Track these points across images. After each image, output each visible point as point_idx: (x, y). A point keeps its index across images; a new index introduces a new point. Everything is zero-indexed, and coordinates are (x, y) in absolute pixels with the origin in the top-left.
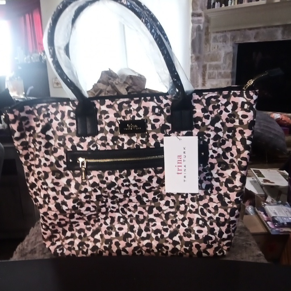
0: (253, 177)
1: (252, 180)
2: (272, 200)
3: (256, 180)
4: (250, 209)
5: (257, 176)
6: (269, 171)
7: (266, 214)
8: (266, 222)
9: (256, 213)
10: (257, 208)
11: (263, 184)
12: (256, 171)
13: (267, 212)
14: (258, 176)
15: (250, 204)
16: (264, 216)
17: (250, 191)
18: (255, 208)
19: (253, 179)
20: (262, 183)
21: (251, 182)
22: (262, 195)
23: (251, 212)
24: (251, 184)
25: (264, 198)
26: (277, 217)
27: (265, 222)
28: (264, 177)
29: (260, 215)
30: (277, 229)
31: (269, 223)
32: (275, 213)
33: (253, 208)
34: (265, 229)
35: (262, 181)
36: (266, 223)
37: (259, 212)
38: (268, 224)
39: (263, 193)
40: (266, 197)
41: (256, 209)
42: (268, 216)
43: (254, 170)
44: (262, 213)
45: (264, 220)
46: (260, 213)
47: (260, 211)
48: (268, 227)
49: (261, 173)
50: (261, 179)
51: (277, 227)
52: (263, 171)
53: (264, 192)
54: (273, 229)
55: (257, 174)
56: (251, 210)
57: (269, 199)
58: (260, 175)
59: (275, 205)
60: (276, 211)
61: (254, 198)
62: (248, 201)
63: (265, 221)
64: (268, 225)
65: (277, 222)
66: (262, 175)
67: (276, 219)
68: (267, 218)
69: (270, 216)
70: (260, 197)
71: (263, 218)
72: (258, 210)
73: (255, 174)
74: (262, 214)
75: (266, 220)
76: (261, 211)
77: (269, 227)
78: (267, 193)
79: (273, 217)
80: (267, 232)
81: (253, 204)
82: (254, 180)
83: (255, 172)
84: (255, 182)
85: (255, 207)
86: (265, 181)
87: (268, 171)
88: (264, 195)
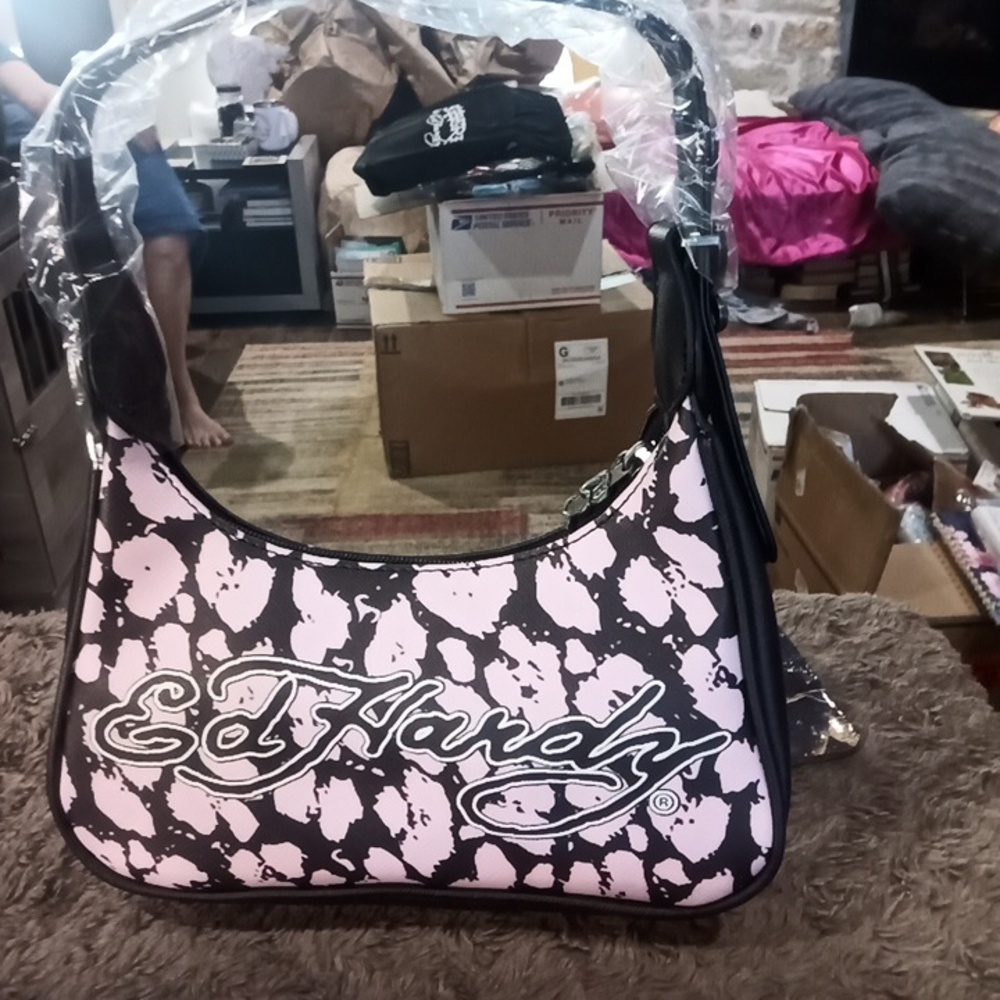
0: (920, 384)
1: (916, 393)
3: (931, 392)
4: (912, 518)
5: (940, 378)
6: (989, 354)
7: (975, 540)
8: (977, 573)
9: (936, 536)
10: (939, 516)
11: (967, 415)
12: (935, 358)
13: (980, 533)
14: (948, 380)
15: (909, 498)
16: (969, 548)
17: (914, 443)
18: (934, 515)
19: (920, 387)
20: (964, 409)
21: (912, 400)
22: (957, 458)
23: (916, 531)
24: (913, 411)
25: (964, 467)
27: (971, 574)
28: (969, 382)
29: (952, 543)
31: (987, 578)
33: (924, 516)
34: (971, 603)
35: (965, 398)
36: (975, 581)
37: (947, 531)
38: (982, 583)
39: (962, 450)
40: (973, 468)
41: (937, 519)
42: (983, 549)
43: (929, 354)
44: (962, 535)
45: (968, 568)
46: (953, 539)
47: (952, 529)
48: (983, 594)
49: (955, 366)
50: (958, 393)
52: (965, 356)
53: (967, 444)
55: (941, 372)
56: (914, 521)
57: (985, 478)
58: (953, 372)
61: (930, 471)
62: (900, 483)
63: (972, 569)
64: (985, 588)
66: (963, 373)
68: (983, 559)
69: (993, 547)
70: (949, 466)
71: (965, 556)
72: (943, 521)
73: (935, 369)
74: (961, 542)
75: (976, 565)
76: (957, 529)
77: (989, 595)
78: (978, 450)
80: (978, 615)
81: (923, 497)
82: (925, 393)
83: (935, 363)
84: (928, 400)
85: (931, 511)
86: (977, 399)
87: (985, 355)
88: (966, 458)
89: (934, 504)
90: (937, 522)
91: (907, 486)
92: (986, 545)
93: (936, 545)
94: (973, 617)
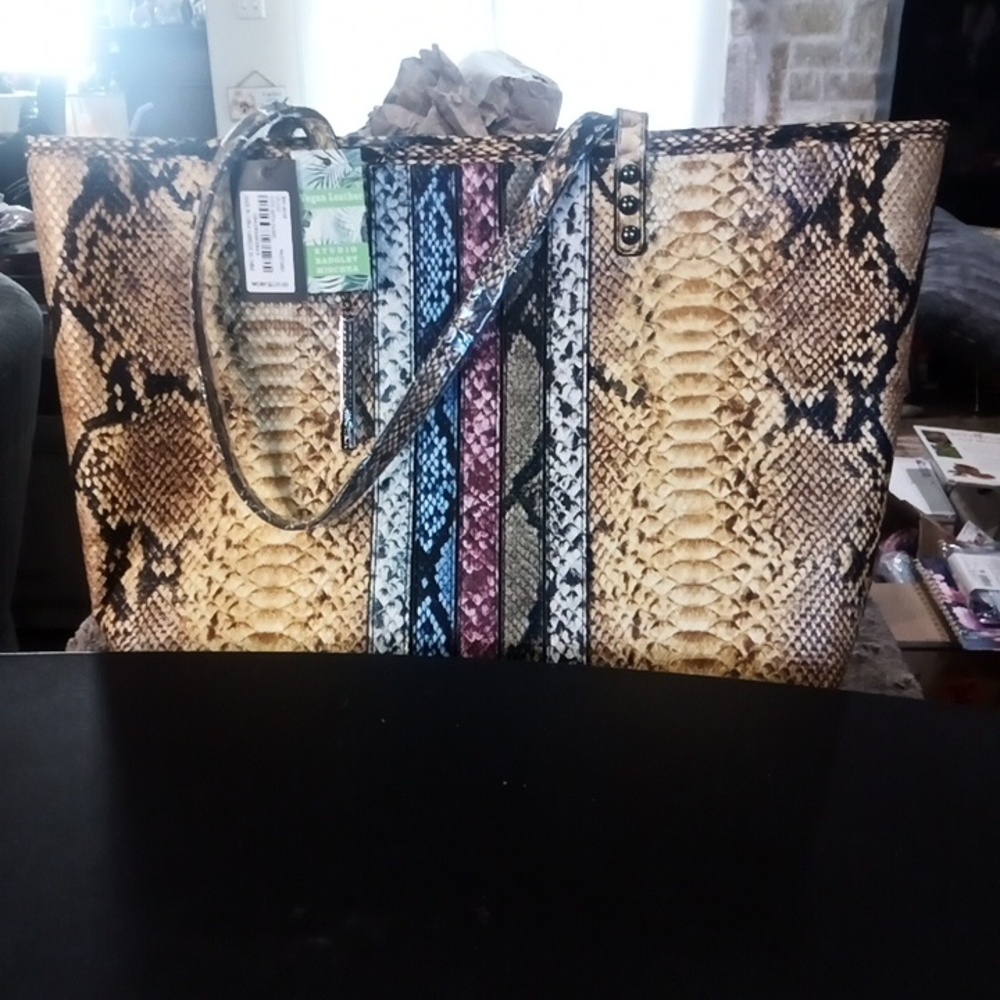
0: (919, 459)
1: (916, 466)
2: (980, 535)
3: (928, 466)
4: (896, 563)
5: (933, 452)
6: (980, 437)
7: (950, 581)
8: (949, 607)
9: (917, 577)
10: (921, 561)
11: (952, 481)
12: (931, 436)
13: (955, 576)
14: (939, 453)
15: (899, 548)
16: (945, 588)
17: (904, 502)
18: (917, 560)
19: (918, 462)
20: (950, 477)
21: (910, 472)
22: (943, 520)
23: (901, 573)
24: (910, 480)
25: (951, 527)
26: (991, 594)
27: (945, 607)
28: (957, 455)
29: (930, 583)
30: (985, 634)
31: (958, 611)
32: (986, 580)
33: (908, 561)
34: (944, 631)
35: (952, 468)
36: (947, 613)
37: (926, 573)
38: (953, 615)
39: (949, 513)
40: (958, 526)
41: (920, 564)
42: (957, 589)
43: (925, 432)
44: (939, 577)
45: (941, 602)
46: (932, 579)
47: (932, 572)
48: (953, 623)
49: (949, 442)
50: (946, 465)
51: (986, 626)
52: (957, 437)
53: (954, 509)
54: (971, 630)
55: (933, 446)
56: (899, 565)
57: (968, 533)
58: (945, 448)
59: (988, 552)
60: (989, 574)
61: (917, 526)
62: (892, 537)
63: (945, 604)
64: (956, 618)
65: (987, 608)
66: (954, 449)
67: (985, 599)
68: (955, 595)
69: (965, 588)
70: (937, 525)
71: (940, 593)
72: (924, 565)
73: (928, 445)
74: (938, 582)
75: (949, 601)
76: (936, 572)
77: (959, 624)
78: (963, 513)
79: (976, 592)
80: (948, 640)
81: (910, 549)
82: (922, 466)
83: (930, 440)
84: (925, 473)
85: (915, 557)
86: (962, 469)
87: (975, 437)
88: (954, 520)
89: (918, 554)
90: (920, 567)
91: (898, 539)
92: (960, 586)
93: (918, 585)
94: (944, 643)
